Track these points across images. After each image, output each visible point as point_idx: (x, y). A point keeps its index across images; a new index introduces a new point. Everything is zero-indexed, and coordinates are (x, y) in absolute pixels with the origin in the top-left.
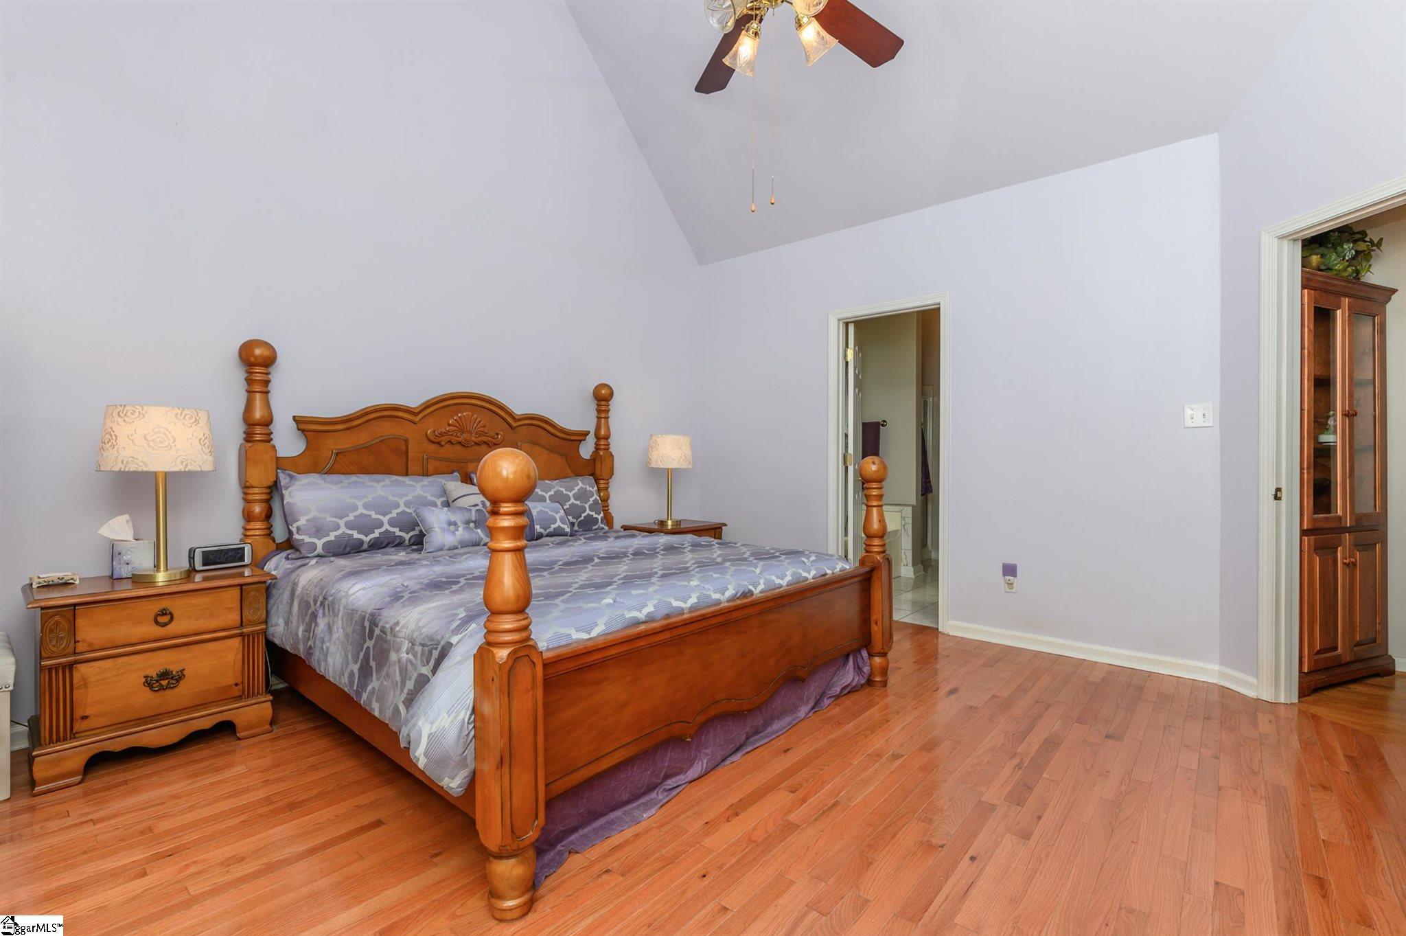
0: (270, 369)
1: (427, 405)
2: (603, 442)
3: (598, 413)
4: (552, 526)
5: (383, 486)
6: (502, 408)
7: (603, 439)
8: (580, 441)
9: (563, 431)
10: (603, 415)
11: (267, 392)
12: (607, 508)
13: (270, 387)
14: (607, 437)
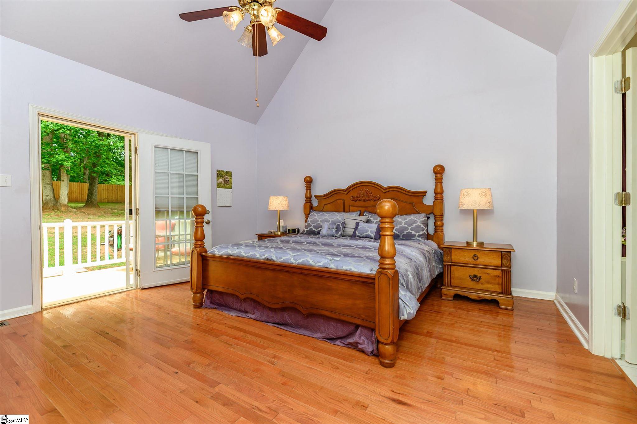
0: (311, 184)
1: (348, 188)
2: (439, 196)
3: (436, 181)
4: (365, 233)
5: (340, 216)
6: (378, 185)
7: (439, 195)
8: (423, 196)
9: (410, 192)
10: (439, 181)
11: (310, 190)
12: (442, 231)
13: (311, 188)
14: (442, 193)
